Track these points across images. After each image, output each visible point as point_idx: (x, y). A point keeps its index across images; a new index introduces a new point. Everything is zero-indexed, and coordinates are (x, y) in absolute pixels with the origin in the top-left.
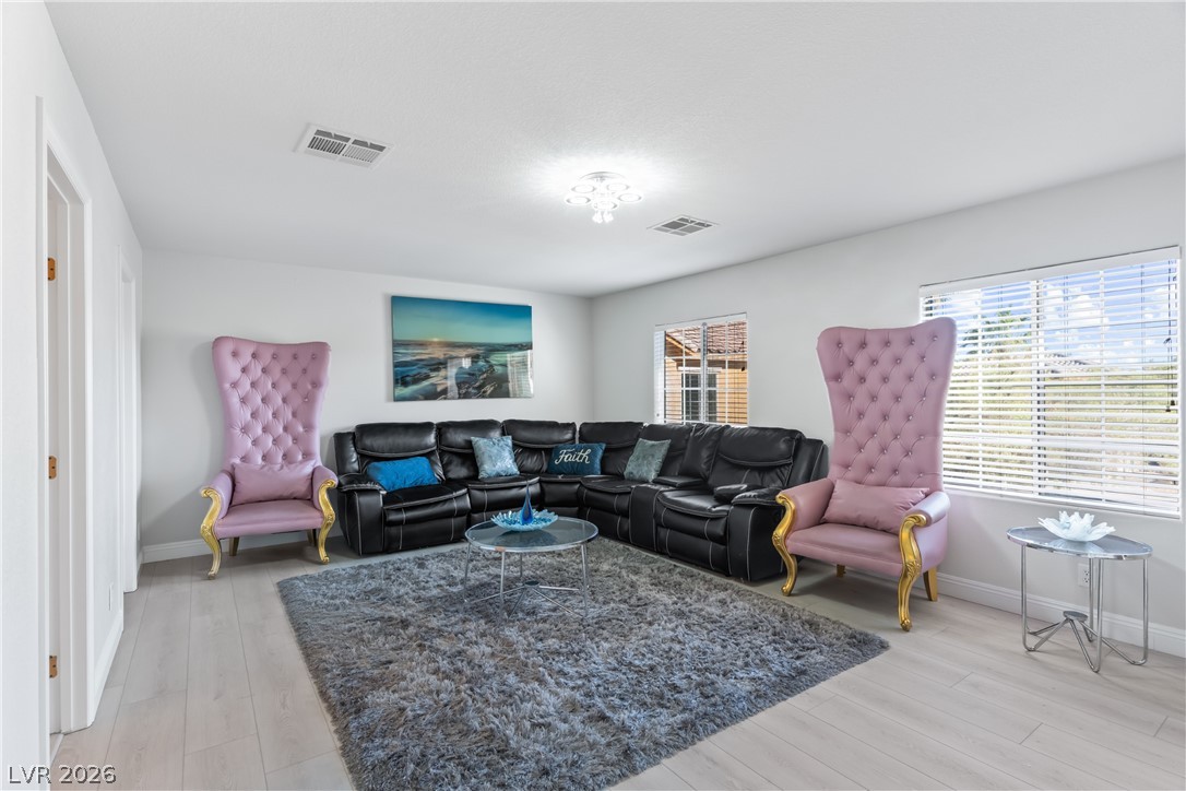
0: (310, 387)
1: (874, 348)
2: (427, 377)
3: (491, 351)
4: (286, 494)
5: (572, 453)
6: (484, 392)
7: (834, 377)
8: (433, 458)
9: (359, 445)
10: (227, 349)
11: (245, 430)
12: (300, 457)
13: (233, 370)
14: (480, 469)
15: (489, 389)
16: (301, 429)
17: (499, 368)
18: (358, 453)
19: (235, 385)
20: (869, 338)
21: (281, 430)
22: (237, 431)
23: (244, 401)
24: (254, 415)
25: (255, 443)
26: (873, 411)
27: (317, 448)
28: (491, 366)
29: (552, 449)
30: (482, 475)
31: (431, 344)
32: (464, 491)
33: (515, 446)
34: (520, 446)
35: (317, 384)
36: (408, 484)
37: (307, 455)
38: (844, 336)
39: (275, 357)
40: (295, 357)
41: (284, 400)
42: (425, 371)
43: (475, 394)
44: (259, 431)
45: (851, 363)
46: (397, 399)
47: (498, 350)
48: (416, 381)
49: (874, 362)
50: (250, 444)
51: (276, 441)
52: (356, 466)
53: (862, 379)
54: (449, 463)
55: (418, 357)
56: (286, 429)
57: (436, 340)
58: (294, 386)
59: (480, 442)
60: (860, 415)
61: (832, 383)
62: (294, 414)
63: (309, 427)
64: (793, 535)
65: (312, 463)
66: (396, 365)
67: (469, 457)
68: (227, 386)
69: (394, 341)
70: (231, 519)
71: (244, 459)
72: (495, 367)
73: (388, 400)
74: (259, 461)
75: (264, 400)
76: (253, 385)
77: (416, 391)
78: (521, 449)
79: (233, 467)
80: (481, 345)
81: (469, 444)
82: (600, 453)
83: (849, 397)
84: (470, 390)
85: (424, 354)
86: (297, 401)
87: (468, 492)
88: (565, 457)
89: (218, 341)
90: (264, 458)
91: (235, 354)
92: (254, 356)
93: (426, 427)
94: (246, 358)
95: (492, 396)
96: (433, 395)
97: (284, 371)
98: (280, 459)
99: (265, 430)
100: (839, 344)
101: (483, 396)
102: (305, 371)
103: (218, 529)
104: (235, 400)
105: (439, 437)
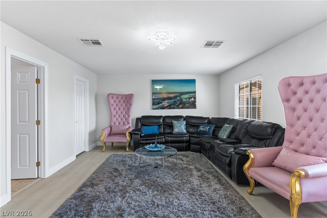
0: (129, 105)
1: (307, 86)
2: (162, 103)
3: (182, 94)
4: (122, 133)
5: (204, 127)
6: (179, 107)
7: (287, 100)
8: (161, 126)
9: (141, 121)
10: (110, 96)
11: (115, 116)
12: (127, 124)
13: (112, 102)
14: (174, 130)
15: (181, 106)
16: (127, 116)
17: (184, 99)
18: (141, 124)
19: (112, 105)
20: (304, 80)
21: (123, 117)
22: (113, 117)
23: (114, 109)
24: (117, 113)
25: (117, 119)
26: (305, 116)
27: (130, 122)
28: (182, 99)
29: (198, 126)
30: (174, 132)
31: (163, 93)
32: (163, 136)
33: (187, 124)
34: (189, 124)
35: (130, 105)
36: (150, 133)
37: (128, 123)
38: (291, 81)
39: (122, 98)
40: (126, 98)
41: (123, 109)
42: (161, 101)
43: (176, 108)
44: (118, 117)
45: (295, 93)
46: (153, 109)
47: (184, 94)
48: (159, 103)
49: (307, 92)
50: (115, 120)
51: (121, 119)
52: (140, 127)
53: (300, 101)
54: (165, 128)
55: (159, 97)
56: (124, 116)
57: (164, 92)
58: (126, 105)
59: (175, 122)
60: (299, 118)
61: (286, 103)
62: (126, 113)
63: (129, 116)
64: (251, 169)
65: (129, 125)
66: (153, 99)
67: (171, 126)
68: (111, 105)
69: (152, 92)
70: (109, 138)
71: (114, 123)
72: (183, 99)
73: (151, 109)
74: (118, 124)
75: (119, 109)
76: (117, 105)
77: (158, 107)
78: (188, 125)
79: (111, 125)
80: (178, 93)
81: (172, 123)
82: (213, 128)
83: (294, 110)
84: (175, 106)
85: (161, 96)
86: (126, 109)
87: (164, 137)
88: (201, 128)
89: (109, 94)
90: (119, 123)
91: (112, 98)
92: (117, 98)
93: (160, 117)
94: (115, 98)
95: (182, 108)
96: (163, 108)
97: (124, 102)
98: (122, 124)
99: (119, 116)
100: (289, 85)
101: (179, 108)
102: (128, 101)
103: (104, 140)
104: (112, 109)
105: (163, 120)
